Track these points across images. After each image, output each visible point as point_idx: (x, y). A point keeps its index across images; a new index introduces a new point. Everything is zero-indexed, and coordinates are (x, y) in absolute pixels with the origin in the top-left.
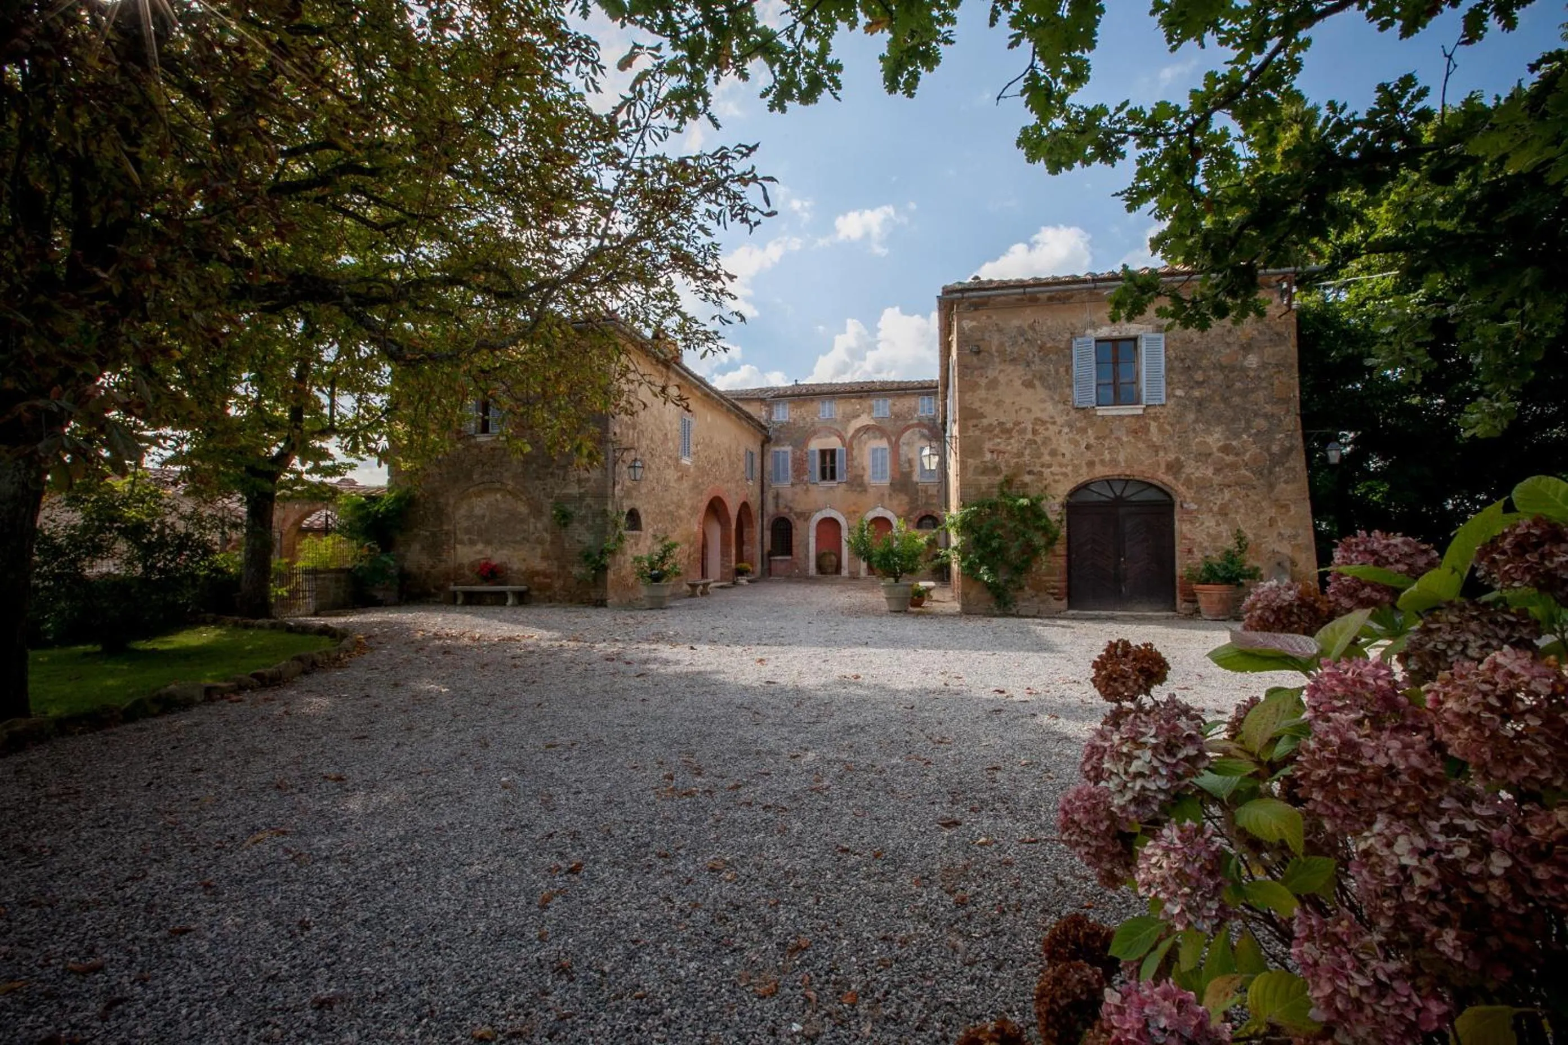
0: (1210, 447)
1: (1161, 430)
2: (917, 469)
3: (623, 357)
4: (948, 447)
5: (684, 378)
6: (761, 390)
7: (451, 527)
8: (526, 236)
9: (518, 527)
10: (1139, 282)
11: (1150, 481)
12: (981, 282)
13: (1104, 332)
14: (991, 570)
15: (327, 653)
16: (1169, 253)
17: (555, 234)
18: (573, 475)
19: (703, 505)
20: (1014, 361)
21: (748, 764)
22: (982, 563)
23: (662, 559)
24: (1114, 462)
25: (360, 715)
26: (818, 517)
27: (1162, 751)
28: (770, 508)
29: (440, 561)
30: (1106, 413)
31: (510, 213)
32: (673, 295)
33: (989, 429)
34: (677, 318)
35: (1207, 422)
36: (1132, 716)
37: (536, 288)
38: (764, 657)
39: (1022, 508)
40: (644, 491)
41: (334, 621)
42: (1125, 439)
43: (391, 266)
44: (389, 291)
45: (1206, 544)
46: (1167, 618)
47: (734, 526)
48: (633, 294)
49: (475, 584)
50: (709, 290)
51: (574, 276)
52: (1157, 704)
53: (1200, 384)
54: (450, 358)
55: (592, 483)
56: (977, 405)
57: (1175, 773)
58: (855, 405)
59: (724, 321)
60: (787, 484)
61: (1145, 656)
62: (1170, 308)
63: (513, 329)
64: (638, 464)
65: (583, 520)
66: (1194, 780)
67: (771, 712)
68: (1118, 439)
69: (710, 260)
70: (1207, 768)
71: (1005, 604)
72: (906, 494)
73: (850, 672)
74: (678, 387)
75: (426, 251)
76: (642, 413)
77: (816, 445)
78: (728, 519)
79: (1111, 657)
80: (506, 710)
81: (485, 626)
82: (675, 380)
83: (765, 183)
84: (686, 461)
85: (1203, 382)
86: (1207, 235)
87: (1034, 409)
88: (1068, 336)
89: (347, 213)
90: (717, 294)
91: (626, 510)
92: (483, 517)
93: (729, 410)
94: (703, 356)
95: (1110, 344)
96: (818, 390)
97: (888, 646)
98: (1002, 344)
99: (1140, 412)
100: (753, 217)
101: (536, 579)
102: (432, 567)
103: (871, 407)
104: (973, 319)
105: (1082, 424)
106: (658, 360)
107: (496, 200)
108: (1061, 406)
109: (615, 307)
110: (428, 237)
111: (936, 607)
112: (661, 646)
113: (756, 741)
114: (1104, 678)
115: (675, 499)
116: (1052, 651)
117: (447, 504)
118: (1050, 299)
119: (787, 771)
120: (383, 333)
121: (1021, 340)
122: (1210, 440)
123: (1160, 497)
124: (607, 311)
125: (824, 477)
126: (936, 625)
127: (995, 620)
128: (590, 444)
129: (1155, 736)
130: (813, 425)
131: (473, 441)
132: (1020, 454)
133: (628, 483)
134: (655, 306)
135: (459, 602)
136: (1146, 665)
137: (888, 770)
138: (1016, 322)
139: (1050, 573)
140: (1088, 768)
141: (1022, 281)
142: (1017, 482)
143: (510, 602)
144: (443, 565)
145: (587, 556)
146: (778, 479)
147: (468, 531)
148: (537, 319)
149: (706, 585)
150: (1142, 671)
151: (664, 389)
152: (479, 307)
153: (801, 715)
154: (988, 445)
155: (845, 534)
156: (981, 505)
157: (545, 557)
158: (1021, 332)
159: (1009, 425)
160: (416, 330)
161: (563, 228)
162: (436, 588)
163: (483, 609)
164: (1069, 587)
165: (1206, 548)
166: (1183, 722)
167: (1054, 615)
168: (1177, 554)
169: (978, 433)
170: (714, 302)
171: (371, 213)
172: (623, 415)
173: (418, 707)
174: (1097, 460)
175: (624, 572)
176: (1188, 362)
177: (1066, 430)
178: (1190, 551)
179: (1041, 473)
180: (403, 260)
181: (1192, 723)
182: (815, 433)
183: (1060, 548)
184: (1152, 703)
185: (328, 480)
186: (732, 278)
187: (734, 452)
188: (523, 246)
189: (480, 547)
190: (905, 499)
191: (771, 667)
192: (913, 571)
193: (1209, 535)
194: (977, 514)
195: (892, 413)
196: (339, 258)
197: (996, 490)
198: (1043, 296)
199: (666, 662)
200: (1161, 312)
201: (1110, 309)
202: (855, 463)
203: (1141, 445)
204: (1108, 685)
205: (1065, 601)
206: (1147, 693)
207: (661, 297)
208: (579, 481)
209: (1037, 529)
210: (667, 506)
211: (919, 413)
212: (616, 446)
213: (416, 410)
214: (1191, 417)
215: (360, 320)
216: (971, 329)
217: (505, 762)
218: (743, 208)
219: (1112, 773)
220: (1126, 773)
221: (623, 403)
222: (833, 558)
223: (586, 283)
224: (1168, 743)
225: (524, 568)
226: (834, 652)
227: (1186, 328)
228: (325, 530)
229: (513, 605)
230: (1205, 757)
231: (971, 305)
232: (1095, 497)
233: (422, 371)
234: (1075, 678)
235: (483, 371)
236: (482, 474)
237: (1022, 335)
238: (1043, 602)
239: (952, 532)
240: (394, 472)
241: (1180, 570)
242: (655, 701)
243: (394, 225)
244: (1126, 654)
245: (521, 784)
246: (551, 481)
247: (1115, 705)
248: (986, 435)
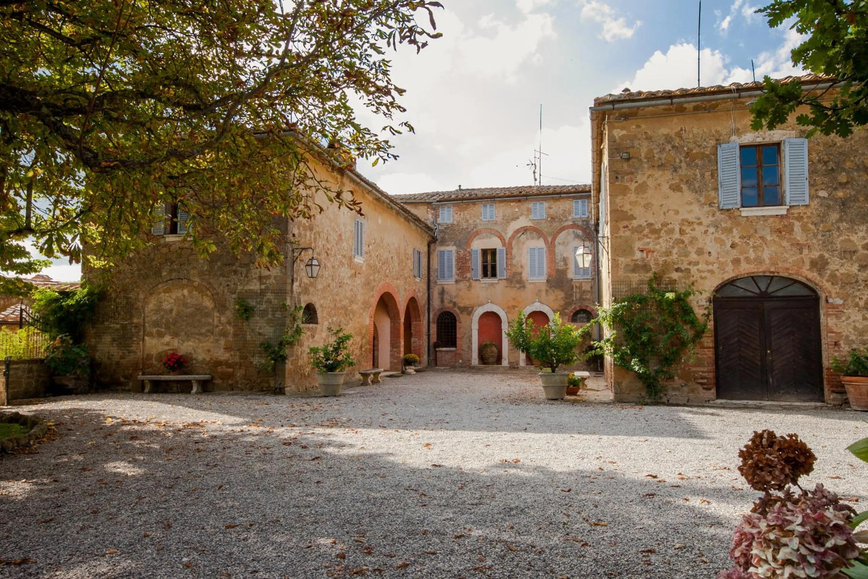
0: (855, 245)
1: (805, 228)
2: (572, 267)
3: (302, 165)
4: (600, 247)
5: (358, 184)
6: (428, 194)
7: (141, 321)
8: (211, 54)
9: (203, 320)
10: (781, 91)
11: (795, 277)
12: (631, 94)
13: (749, 138)
14: (642, 362)
15: (17, 440)
16: (810, 63)
17: (240, 53)
18: (255, 272)
19: (374, 301)
20: (661, 166)
21: (416, 544)
22: (633, 355)
23: (336, 350)
24: (759, 261)
25: (46, 500)
26: (480, 311)
27: (809, 539)
28: (436, 303)
29: (129, 352)
30: (750, 214)
31: (197, 32)
32: (347, 108)
33: (639, 230)
34: (351, 129)
35: (852, 221)
36: (778, 504)
37: (223, 102)
38: (431, 441)
39: (671, 303)
40: (320, 287)
41: (25, 410)
42: (769, 238)
43: (86, 79)
44: (84, 102)
45: (853, 337)
46: (816, 408)
47: (402, 320)
48: (311, 107)
49: (161, 374)
50: (380, 104)
51: (257, 92)
52: (805, 493)
53: (843, 185)
54: (142, 165)
55: (272, 281)
56: (627, 208)
57: (823, 562)
58: (513, 208)
59: (394, 132)
60: (452, 281)
61: (791, 446)
62: (811, 116)
63: (200, 140)
64: (315, 262)
65: (264, 313)
66: (844, 570)
67: (437, 494)
68: (762, 238)
69: (380, 76)
70: (856, 559)
71: (656, 393)
72: (562, 291)
73: (510, 456)
74: (352, 192)
75: (119, 66)
76: (318, 216)
77: (478, 245)
78: (398, 313)
79: (757, 446)
80: (189, 493)
81: (171, 413)
82: (348, 186)
83: (431, 8)
84: (359, 260)
85: (847, 183)
86: (849, 46)
87: (680, 210)
88: (713, 142)
89: (43, 29)
90: (387, 107)
91: (303, 305)
92: (171, 310)
93: (398, 213)
94: (375, 164)
95: (754, 149)
96: (480, 194)
97: (545, 432)
98: (651, 151)
99: (784, 212)
100: (421, 39)
101: (219, 369)
102: (122, 357)
103: (529, 210)
104: (623, 128)
105: (729, 224)
106: (333, 167)
107: (184, 22)
108: (706, 208)
109: (294, 120)
110: (121, 53)
111: (590, 395)
112: (334, 431)
113: (422, 522)
114: (750, 467)
115: (349, 294)
116: (703, 438)
117: (137, 299)
118: (696, 108)
119: (452, 551)
120: (79, 142)
121: (669, 147)
122: (854, 238)
123: (804, 292)
124: (287, 123)
125: (485, 275)
126: (590, 412)
127: (646, 408)
128: (270, 244)
129: (802, 525)
130: (475, 226)
131: (162, 241)
132: (668, 253)
133: (306, 280)
134: (331, 118)
135: (147, 390)
136: (791, 455)
137: (547, 551)
138: (664, 131)
139: (699, 363)
140: (737, 554)
141: (669, 92)
142: (666, 278)
143: (195, 389)
144: (132, 356)
145: (267, 347)
146: (443, 277)
147: (156, 324)
148: (223, 131)
149: (376, 374)
150: (787, 460)
151: (339, 195)
152: (169, 119)
153: (466, 496)
154: (638, 245)
155: (505, 327)
156: (632, 300)
157: (227, 349)
158: (668, 139)
159: (658, 226)
160: (110, 138)
161: (247, 47)
162: (125, 377)
163: (168, 397)
164: (717, 377)
165: (853, 341)
166: (830, 513)
167: (703, 404)
168: (824, 347)
169: (628, 233)
170: (385, 114)
171: (68, 29)
172: (301, 218)
173: (104, 491)
174: (742, 258)
175: (301, 362)
176: (831, 165)
177: (712, 230)
178: (836, 344)
179: (688, 271)
180: (98, 74)
181: (840, 514)
182: (477, 233)
183: (708, 341)
184: (800, 492)
185: (23, 276)
186: (401, 92)
187: (402, 251)
188: (209, 63)
189: (167, 338)
190: (561, 295)
191: (436, 450)
192: (568, 361)
193: (855, 328)
194: (629, 308)
195: (549, 215)
196: (35, 70)
197: (646, 287)
198: (689, 106)
199: (341, 446)
200: (801, 120)
201: (752, 117)
202: (514, 262)
203: (785, 243)
204: (754, 474)
205: (713, 391)
206: (795, 482)
207: (336, 110)
208: (260, 278)
209: (685, 322)
210: (341, 301)
211: (574, 215)
212: (295, 246)
213: (109, 212)
214: (834, 216)
215: (57, 128)
216: (622, 138)
217: (187, 543)
218: (411, 30)
219: (760, 559)
220: (775, 559)
221: (301, 207)
222: (494, 349)
223: (269, 98)
224: (815, 530)
225: (208, 359)
226: (495, 436)
227: (827, 134)
228: (20, 323)
229: (197, 393)
230: (855, 548)
231: (621, 115)
232: (741, 293)
233: (116, 177)
234: (725, 465)
235: (171, 177)
236: (171, 271)
237: (669, 142)
238: (692, 391)
239: (605, 325)
240: (87, 269)
241: (826, 363)
242: (328, 483)
243: (88, 41)
244: (771, 444)
245: (201, 563)
246: (233, 277)
247: (762, 494)
248: (636, 236)
